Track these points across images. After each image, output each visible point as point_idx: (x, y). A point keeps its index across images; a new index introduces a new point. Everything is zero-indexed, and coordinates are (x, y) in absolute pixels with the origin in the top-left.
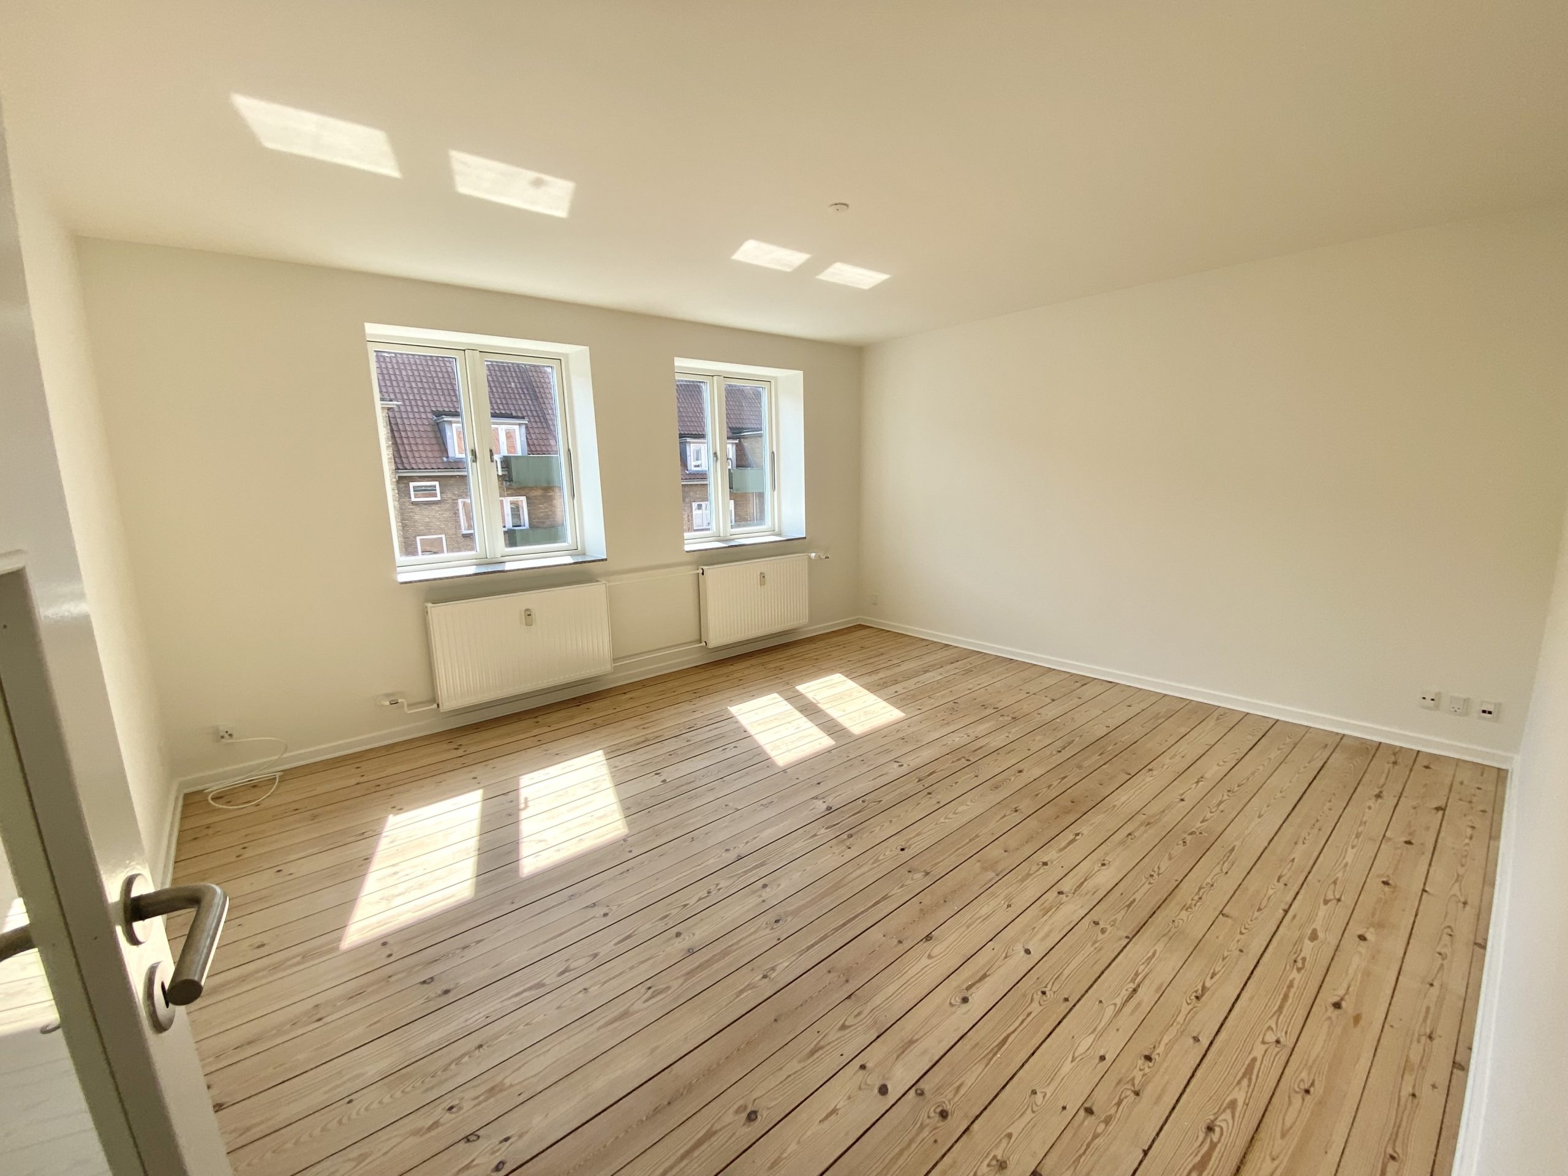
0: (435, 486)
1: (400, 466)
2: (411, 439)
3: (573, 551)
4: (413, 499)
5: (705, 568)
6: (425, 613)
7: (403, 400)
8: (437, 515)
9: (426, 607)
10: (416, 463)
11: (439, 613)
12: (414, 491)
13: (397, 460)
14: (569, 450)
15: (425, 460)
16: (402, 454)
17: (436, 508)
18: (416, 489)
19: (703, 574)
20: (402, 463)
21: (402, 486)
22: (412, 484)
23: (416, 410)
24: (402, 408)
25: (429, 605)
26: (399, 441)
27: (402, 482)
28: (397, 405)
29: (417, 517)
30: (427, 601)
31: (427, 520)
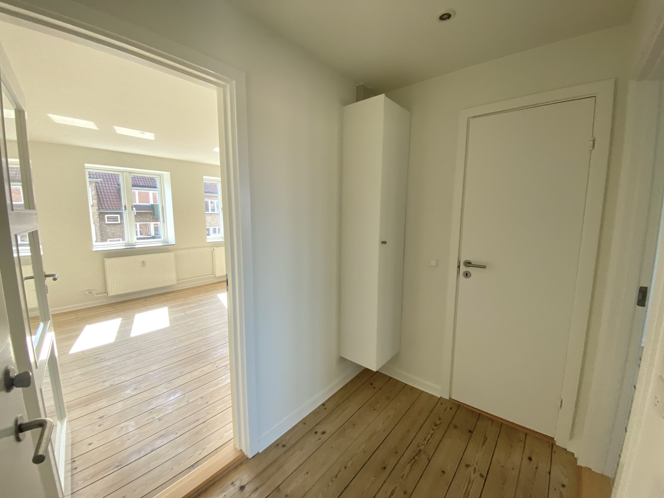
0: (118, 217)
1: (101, 208)
2: (107, 196)
3: (164, 242)
4: (107, 222)
5: (215, 248)
6: (104, 261)
7: (103, 178)
8: (118, 230)
9: (104, 259)
10: (109, 206)
11: (109, 262)
12: (107, 219)
13: (99, 205)
14: (163, 206)
15: (113, 205)
16: (102, 202)
17: (118, 226)
18: (108, 218)
19: (214, 250)
20: (102, 206)
21: (101, 216)
22: (106, 216)
23: (109, 183)
24: (103, 182)
25: (105, 259)
26: (100, 197)
27: (101, 215)
28: (100, 181)
29: (108, 230)
30: (104, 257)
31: (113, 232)
